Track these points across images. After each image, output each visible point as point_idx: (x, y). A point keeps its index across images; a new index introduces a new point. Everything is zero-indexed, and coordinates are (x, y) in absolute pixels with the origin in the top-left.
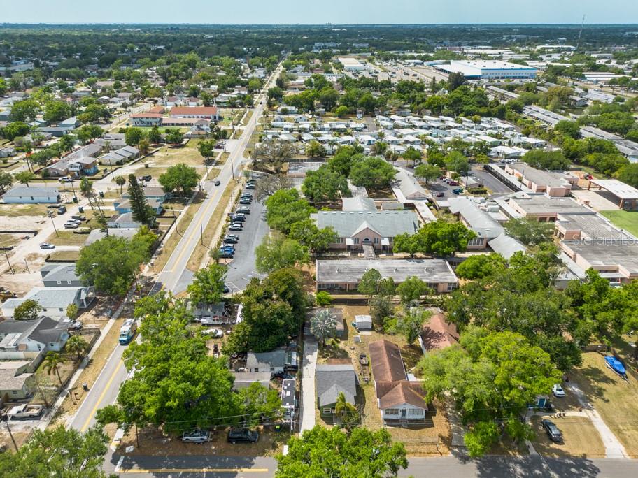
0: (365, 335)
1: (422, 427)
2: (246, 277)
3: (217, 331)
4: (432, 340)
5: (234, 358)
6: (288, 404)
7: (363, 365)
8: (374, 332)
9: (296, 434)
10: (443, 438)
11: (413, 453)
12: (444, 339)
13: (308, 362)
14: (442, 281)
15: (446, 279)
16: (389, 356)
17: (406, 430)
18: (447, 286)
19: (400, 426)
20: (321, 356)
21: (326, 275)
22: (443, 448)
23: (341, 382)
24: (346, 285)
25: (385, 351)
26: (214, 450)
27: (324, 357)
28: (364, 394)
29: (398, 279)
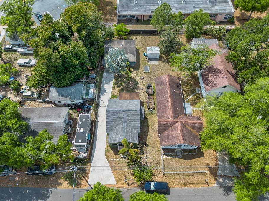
0: (153, 65)
1: (194, 157)
2: (61, 7)
3: (30, 61)
4: (210, 75)
5: (44, 88)
6: (80, 141)
7: (149, 95)
8: (161, 62)
9: (88, 164)
10: (210, 169)
11: (184, 184)
12: (221, 76)
13: (105, 91)
14: (221, 12)
15: (225, 10)
16: (171, 91)
17: (180, 160)
18: (224, 16)
19: (176, 156)
20: (116, 86)
21: (125, 6)
22: (210, 179)
23: (128, 121)
24: (141, 15)
25: (168, 87)
26: (18, 182)
27: (118, 87)
28: (148, 123)
29: (185, 10)
